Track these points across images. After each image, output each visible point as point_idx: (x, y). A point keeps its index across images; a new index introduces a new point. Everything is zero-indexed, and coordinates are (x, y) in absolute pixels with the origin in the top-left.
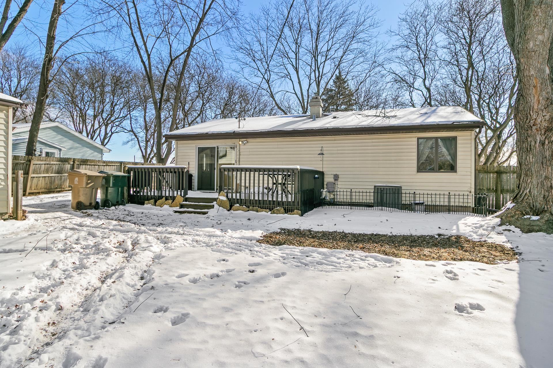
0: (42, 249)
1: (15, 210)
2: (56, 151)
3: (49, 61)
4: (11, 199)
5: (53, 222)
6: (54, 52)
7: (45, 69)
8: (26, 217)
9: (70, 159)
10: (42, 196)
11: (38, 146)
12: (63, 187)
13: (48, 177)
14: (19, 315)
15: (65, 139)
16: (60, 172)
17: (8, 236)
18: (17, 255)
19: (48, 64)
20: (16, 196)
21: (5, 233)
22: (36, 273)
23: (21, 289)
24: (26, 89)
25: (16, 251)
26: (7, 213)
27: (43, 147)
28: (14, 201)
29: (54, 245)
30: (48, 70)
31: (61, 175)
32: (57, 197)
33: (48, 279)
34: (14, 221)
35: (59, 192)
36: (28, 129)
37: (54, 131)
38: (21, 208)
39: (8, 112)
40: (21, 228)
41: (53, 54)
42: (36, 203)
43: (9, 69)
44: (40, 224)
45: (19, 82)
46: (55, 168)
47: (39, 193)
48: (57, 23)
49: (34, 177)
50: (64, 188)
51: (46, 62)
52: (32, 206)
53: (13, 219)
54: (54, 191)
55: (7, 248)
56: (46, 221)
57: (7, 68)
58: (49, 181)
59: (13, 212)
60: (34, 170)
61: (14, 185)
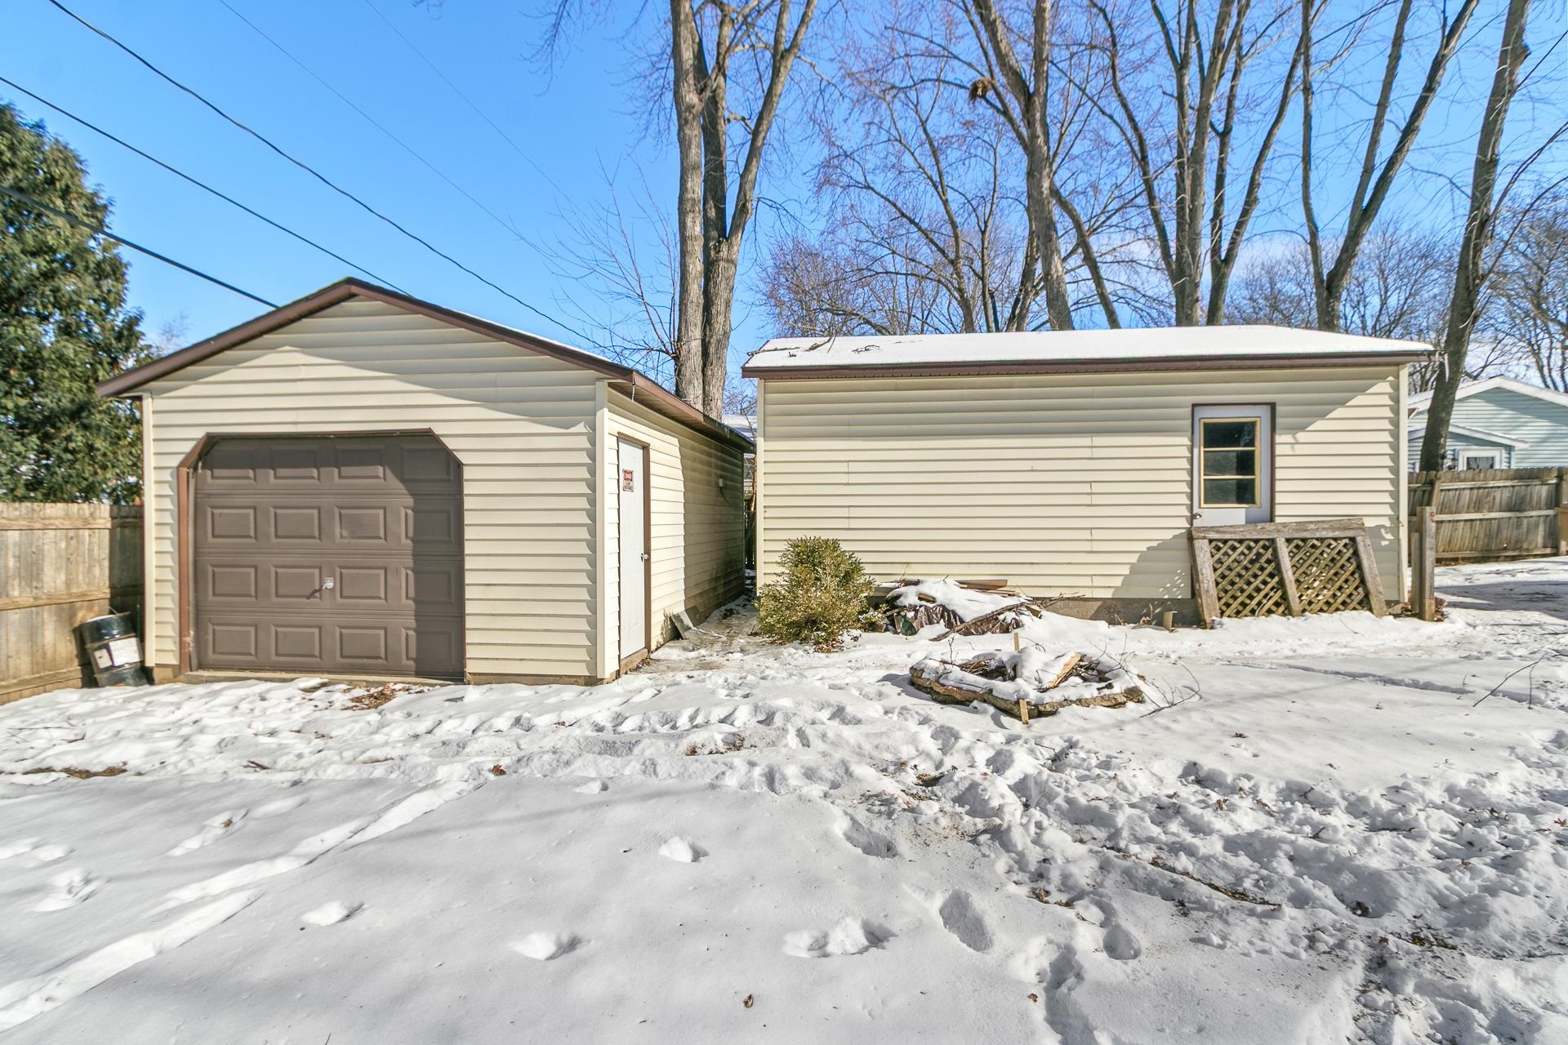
0: (1517, 698)
1: (1417, 597)
2: (1499, 455)
3: (1480, 226)
4: (1407, 575)
5: (1519, 636)
6: (1496, 198)
7: (1468, 251)
8: (1442, 615)
9: (1548, 470)
10: (1469, 568)
11: (1450, 445)
12: (1525, 546)
13: (1481, 520)
14: (1504, 834)
15: (1525, 418)
16: (1516, 505)
17: (1410, 654)
18: (1451, 698)
19: (1478, 236)
20: (1418, 562)
21: (1400, 644)
22: (1520, 751)
23: (1491, 776)
24: (1401, 315)
25: (1444, 689)
26: (1397, 602)
27: (1459, 446)
28: (1413, 576)
29: (1547, 695)
30: (1478, 250)
31: (1518, 514)
32: (1512, 573)
33: (1554, 773)
34: (1415, 621)
35: (1513, 559)
36: (1427, 405)
37: (1488, 401)
38: (1432, 593)
39: (1397, 377)
40: (1436, 638)
41: (1492, 207)
42: (1456, 584)
43: (1361, 280)
44: (1484, 635)
45: (1384, 303)
46: (1502, 496)
47: (1456, 561)
48: (1503, 119)
49: (1442, 522)
50: (1528, 550)
51: (1471, 232)
52: (1451, 591)
53: (1413, 616)
54: (1498, 557)
55: (1423, 678)
56: (1499, 630)
57: (1357, 279)
58: (1483, 531)
59: (1411, 600)
60: (1443, 504)
61: (1413, 541)
